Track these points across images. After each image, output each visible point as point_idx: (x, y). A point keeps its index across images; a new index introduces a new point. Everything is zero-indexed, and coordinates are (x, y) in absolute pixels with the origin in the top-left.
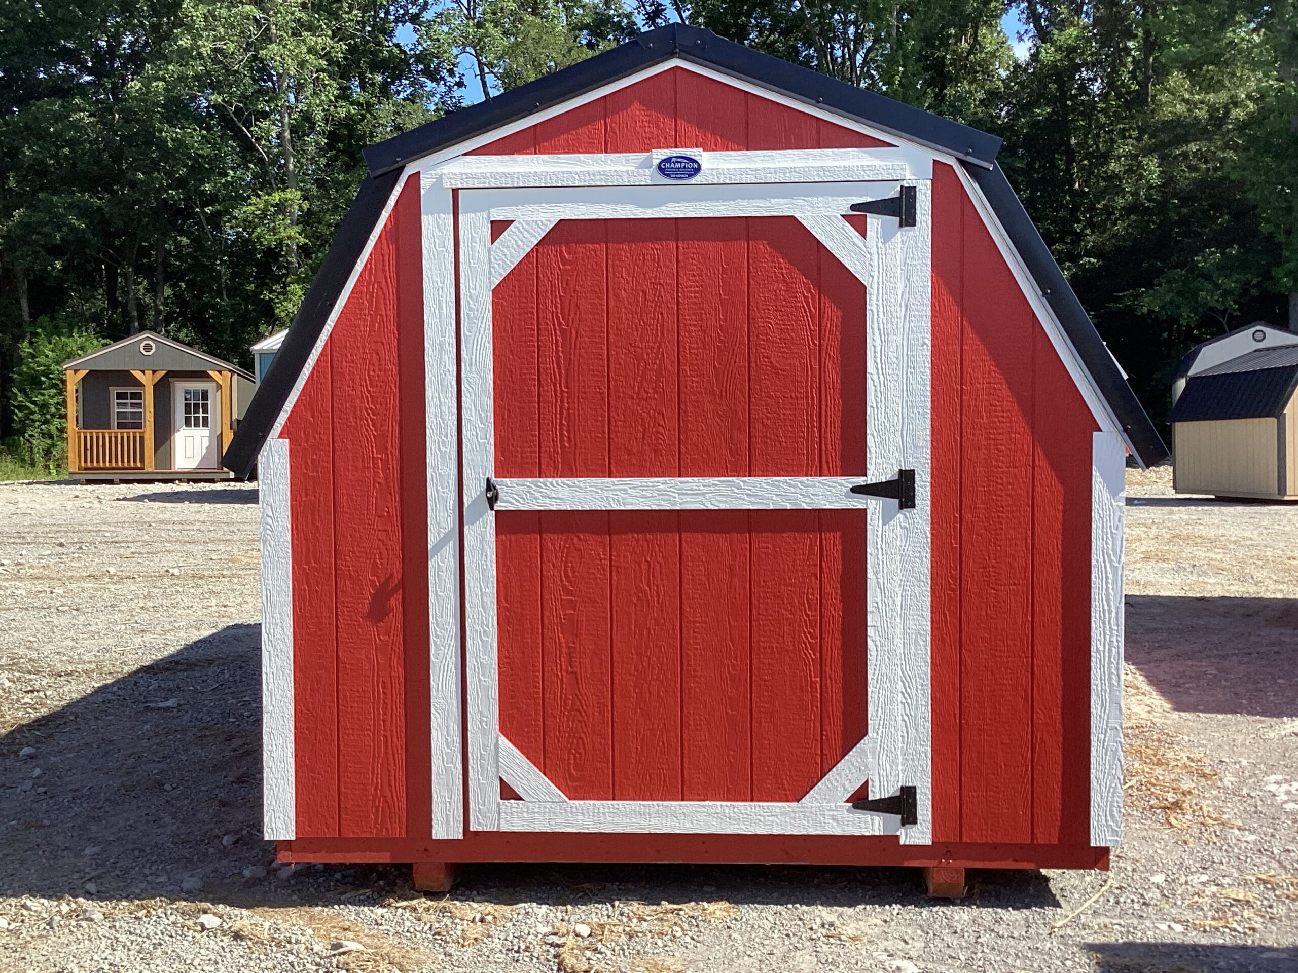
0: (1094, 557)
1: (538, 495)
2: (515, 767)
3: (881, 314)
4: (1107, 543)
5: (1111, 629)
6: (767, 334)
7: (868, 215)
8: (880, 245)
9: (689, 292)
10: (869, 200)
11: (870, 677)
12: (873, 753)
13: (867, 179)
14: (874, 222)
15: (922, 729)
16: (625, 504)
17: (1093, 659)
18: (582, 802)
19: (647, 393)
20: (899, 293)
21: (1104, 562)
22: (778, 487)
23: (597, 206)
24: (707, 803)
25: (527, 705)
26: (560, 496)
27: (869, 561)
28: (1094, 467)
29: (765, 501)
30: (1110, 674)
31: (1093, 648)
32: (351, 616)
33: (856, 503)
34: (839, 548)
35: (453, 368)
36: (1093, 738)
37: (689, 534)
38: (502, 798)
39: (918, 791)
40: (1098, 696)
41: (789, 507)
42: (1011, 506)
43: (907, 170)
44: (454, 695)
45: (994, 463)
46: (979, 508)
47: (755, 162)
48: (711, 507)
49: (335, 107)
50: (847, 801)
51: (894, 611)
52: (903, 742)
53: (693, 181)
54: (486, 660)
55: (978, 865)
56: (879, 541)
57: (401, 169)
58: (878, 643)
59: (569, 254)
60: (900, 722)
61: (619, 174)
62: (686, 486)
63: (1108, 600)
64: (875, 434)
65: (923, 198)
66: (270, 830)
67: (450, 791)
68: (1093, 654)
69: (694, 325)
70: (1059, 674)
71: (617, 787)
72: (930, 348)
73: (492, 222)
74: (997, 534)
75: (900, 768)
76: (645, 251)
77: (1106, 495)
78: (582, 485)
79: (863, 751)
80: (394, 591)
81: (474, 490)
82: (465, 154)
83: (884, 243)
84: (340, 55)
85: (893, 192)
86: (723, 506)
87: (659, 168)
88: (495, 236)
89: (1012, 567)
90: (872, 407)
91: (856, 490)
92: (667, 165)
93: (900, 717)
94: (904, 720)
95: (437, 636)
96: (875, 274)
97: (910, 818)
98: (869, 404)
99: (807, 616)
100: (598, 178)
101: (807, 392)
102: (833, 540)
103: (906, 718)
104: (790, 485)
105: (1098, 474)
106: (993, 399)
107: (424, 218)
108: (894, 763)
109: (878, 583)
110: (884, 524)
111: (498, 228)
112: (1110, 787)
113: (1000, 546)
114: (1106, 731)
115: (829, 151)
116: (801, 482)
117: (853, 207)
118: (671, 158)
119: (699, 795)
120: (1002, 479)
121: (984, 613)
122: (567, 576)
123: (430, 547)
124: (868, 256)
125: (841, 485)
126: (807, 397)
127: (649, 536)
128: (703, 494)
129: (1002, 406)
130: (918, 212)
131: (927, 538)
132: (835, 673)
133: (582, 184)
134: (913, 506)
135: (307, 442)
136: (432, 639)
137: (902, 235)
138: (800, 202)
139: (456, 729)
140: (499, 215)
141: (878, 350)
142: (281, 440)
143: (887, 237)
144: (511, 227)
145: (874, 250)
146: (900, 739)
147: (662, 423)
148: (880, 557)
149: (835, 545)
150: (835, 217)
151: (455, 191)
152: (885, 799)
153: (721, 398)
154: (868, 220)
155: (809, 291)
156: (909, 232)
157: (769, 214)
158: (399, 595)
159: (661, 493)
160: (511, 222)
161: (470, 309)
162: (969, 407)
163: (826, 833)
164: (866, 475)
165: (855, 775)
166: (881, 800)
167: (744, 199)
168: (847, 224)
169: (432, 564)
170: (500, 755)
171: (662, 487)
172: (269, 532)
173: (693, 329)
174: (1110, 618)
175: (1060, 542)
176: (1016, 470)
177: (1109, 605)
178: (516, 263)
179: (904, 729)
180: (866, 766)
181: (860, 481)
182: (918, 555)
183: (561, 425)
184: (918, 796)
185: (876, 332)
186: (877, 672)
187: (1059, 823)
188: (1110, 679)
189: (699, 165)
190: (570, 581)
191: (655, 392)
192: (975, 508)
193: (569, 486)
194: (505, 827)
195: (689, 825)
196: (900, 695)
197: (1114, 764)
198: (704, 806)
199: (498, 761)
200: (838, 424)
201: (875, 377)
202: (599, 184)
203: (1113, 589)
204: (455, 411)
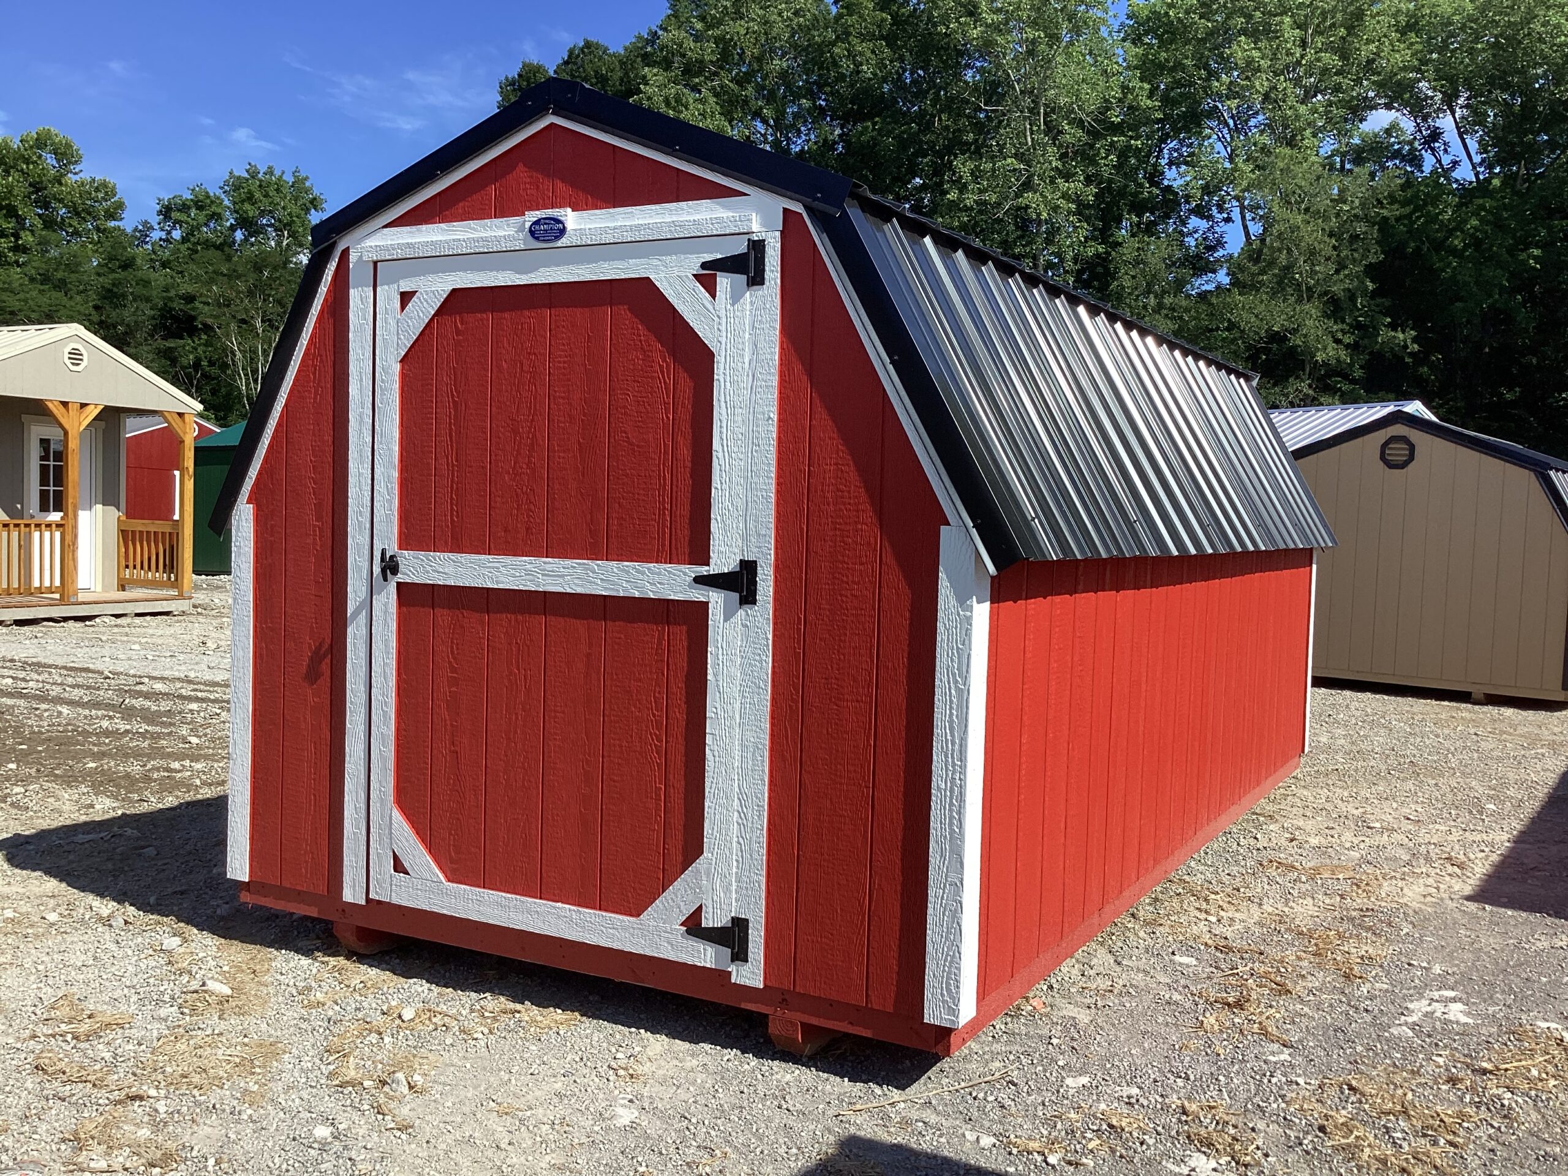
0: (938, 675)
2: (404, 840)
3: (728, 384)
4: (952, 660)
5: (954, 765)
6: (625, 407)
7: (718, 273)
8: (729, 306)
9: (559, 362)
10: (719, 256)
11: (707, 790)
12: (708, 876)
13: (715, 233)
14: (724, 281)
15: (755, 856)
16: (498, 582)
17: (933, 798)
18: (455, 885)
19: (521, 468)
20: (747, 360)
21: (949, 683)
22: (628, 572)
23: (482, 274)
24: (559, 905)
25: (418, 779)
27: (709, 661)
28: (941, 568)
29: (616, 587)
30: (951, 818)
31: (934, 784)
32: (294, 676)
33: (698, 595)
34: (685, 644)
35: (369, 438)
36: (931, 893)
37: (553, 618)
38: (395, 871)
39: (750, 925)
40: (937, 842)
41: (637, 595)
42: (856, 609)
43: (754, 221)
44: (362, 762)
45: (840, 558)
46: (824, 609)
47: (617, 220)
48: (569, 590)
49: (1085, 247)
50: (682, 925)
51: (733, 718)
52: (738, 868)
53: (559, 244)
54: (384, 730)
55: (814, 1021)
56: (720, 639)
57: (333, 246)
58: (716, 754)
59: (462, 324)
60: (734, 844)
61: (498, 239)
62: (548, 567)
63: (952, 729)
64: (719, 518)
65: (773, 253)
66: (231, 869)
67: (356, 856)
68: (933, 791)
69: (563, 398)
70: (901, 811)
71: (487, 876)
72: (775, 423)
73: (401, 293)
74: (840, 640)
75: (734, 896)
76: (523, 320)
77: (953, 602)
79: (698, 871)
80: (325, 656)
82: (386, 226)
83: (733, 305)
84: (1090, 198)
85: (740, 247)
86: (579, 590)
87: (531, 231)
88: (403, 307)
89: (855, 680)
90: (716, 488)
91: (700, 580)
92: (537, 227)
93: (735, 839)
94: (739, 843)
95: (351, 703)
96: (723, 340)
97: (740, 955)
98: (714, 485)
99: (654, 716)
100: (481, 244)
101: (659, 471)
102: (680, 633)
103: (741, 840)
104: (638, 571)
105: (945, 577)
106: (841, 484)
107: (352, 291)
108: (727, 890)
109: (718, 686)
110: (725, 621)
111: (406, 297)
112: (947, 955)
113: (844, 655)
114: (945, 886)
115: (683, 204)
116: (649, 569)
117: (704, 266)
118: (539, 220)
119: (554, 895)
120: (847, 577)
121: (825, 732)
122: (452, 652)
123: (349, 614)
124: (716, 319)
125: (685, 574)
126: (659, 476)
127: (520, 617)
128: (562, 576)
129: (849, 492)
130: (767, 268)
131: (767, 639)
132: (679, 783)
133: (468, 251)
134: (754, 602)
135: (266, 508)
136: (348, 704)
137: (751, 295)
138: (656, 262)
139: (363, 796)
140: (406, 286)
141: (724, 425)
142: (247, 506)
143: (735, 298)
144: (415, 298)
145: (723, 313)
146: (735, 863)
147: (533, 500)
148: (720, 657)
149: (681, 640)
150: (687, 276)
151: (375, 263)
152: (717, 928)
153: (583, 475)
154: (718, 279)
155: (664, 360)
156: (760, 292)
157: (627, 276)
158: (328, 660)
159: (528, 573)
160: (415, 293)
161: (385, 380)
162: (816, 491)
163: (661, 956)
164: (708, 565)
165: (690, 897)
166: (713, 928)
167: (605, 261)
168: (698, 284)
169: (349, 630)
170: (394, 826)
171: (528, 566)
172: (237, 591)
173: (561, 401)
174: (953, 750)
175: (906, 655)
176: (862, 567)
177: (952, 735)
178: (418, 334)
179: (740, 854)
180: (700, 888)
181: (703, 570)
182: (757, 658)
183: (452, 499)
184: (750, 931)
185: (723, 404)
186: (714, 785)
187: (894, 988)
188: (951, 824)
189: (564, 227)
190: (454, 658)
191: (528, 467)
192: (820, 608)
194: (395, 900)
195: (541, 924)
196: (736, 814)
197: (952, 927)
198: (554, 908)
199: (391, 832)
200: (688, 507)
201: (720, 455)
202: (481, 250)
203: (957, 716)
204: (370, 482)
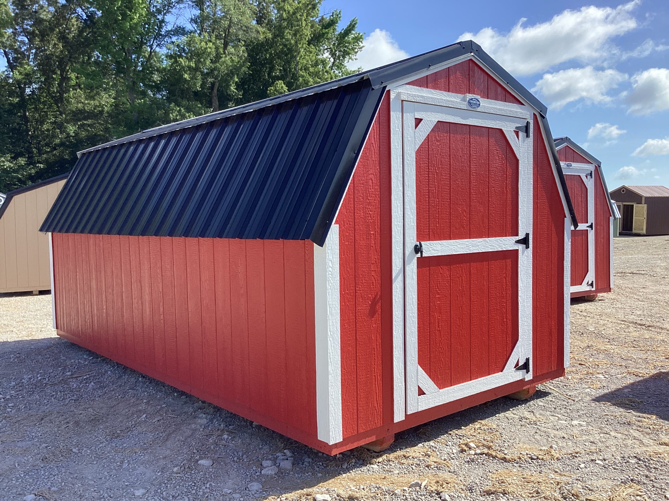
0: (565, 263)
1: (431, 249)
2: (423, 380)
3: (522, 171)
4: (567, 258)
5: (568, 289)
7: (520, 131)
8: (522, 143)
9: (473, 158)
10: (520, 125)
12: (520, 347)
13: (519, 117)
14: (521, 134)
16: (457, 252)
22: (497, 241)
26: (438, 249)
28: (565, 231)
31: (565, 296)
32: (361, 317)
33: (515, 247)
35: (401, 189)
36: (565, 329)
38: (419, 395)
39: (530, 359)
40: (565, 313)
43: (527, 115)
44: (402, 350)
50: (514, 368)
52: (526, 341)
53: (477, 110)
54: (414, 330)
59: (439, 137)
61: (457, 103)
62: (473, 242)
63: (567, 279)
64: (521, 218)
65: (531, 127)
66: (332, 439)
67: (400, 397)
72: (532, 185)
73: (416, 119)
75: (526, 351)
78: (444, 244)
79: (518, 346)
80: (378, 301)
81: (410, 248)
82: (406, 84)
85: (525, 123)
86: (484, 251)
87: (469, 102)
88: (417, 126)
91: (516, 242)
92: (471, 101)
95: (396, 321)
96: (521, 156)
97: (528, 371)
98: (519, 207)
100: (451, 103)
102: (509, 262)
105: (566, 233)
107: (392, 113)
108: (525, 349)
109: (521, 278)
110: (522, 255)
111: (418, 121)
114: (567, 325)
117: (517, 128)
118: (472, 98)
121: (542, 287)
123: (393, 278)
124: (519, 147)
125: (512, 240)
128: (478, 246)
129: (546, 208)
130: (530, 132)
131: (531, 259)
132: (510, 317)
134: (528, 247)
135: (344, 226)
136: (394, 323)
137: (527, 140)
138: (504, 124)
139: (402, 366)
140: (418, 115)
142: (336, 225)
143: (524, 141)
144: (422, 122)
145: (521, 145)
147: (465, 215)
149: (509, 264)
150: (512, 131)
151: (402, 102)
152: (523, 364)
153: (481, 205)
154: (519, 133)
155: (504, 161)
156: (529, 140)
157: (495, 127)
158: (380, 304)
159: (467, 246)
160: (422, 120)
161: (408, 160)
162: (539, 208)
163: (509, 382)
164: (518, 236)
165: (516, 357)
168: (515, 134)
169: (394, 285)
170: (419, 375)
171: (467, 243)
172: (331, 276)
173: (474, 174)
174: (568, 285)
176: (548, 232)
179: (527, 336)
180: (518, 352)
181: (517, 238)
184: (530, 361)
185: (521, 178)
189: (480, 104)
190: (438, 288)
193: (440, 244)
194: (420, 410)
195: (475, 390)
199: (418, 378)
202: (450, 106)
203: (568, 274)
204: (402, 210)
